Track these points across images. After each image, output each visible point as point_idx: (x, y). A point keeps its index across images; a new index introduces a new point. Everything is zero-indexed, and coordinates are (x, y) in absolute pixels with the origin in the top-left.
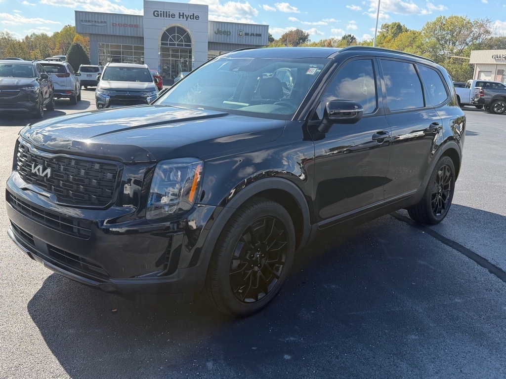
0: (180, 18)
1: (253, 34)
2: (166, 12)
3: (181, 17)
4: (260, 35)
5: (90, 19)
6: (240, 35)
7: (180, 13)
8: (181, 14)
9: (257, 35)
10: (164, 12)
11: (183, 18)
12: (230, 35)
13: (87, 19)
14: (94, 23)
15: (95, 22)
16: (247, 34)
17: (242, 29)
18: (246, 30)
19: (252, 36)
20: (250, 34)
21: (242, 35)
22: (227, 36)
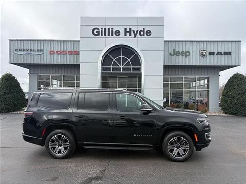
0: (126, 35)
1: (219, 53)
2: (109, 29)
3: (128, 34)
4: (229, 53)
5: (26, 48)
6: (202, 55)
7: (126, 29)
8: (128, 30)
9: (225, 53)
10: (105, 29)
11: (130, 35)
12: (189, 55)
13: (22, 48)
14: (29, 52)
15: (31, 50)
16: (212, 53)
17: (205, 47)
18: (211, 48)
19: (219, 56)
20: (215, 54)
21: (205, 55)
22: (186, 57)
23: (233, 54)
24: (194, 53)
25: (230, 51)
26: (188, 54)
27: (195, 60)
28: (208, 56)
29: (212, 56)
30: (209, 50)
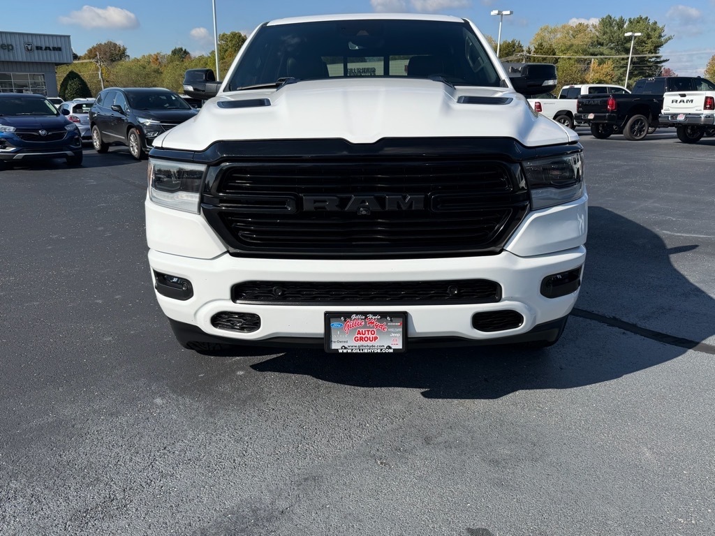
1: (47, 48)
4: (59, 49)
6: (28, 50)
9: (54, 49)
12: (11, 50)
16: (39, 48)
17: (30, 41)
18: (37, 43)
19: (48, 51)
20: (44, 48)
21: (31, 50)
22: (9, 51)
23: (63, 49)
24: (18, 47)
25: (60, 46)
26: (10, 47)
27: (20, 56)
28: (36, 51)
29: (40, 51)
30: (35, 44)
